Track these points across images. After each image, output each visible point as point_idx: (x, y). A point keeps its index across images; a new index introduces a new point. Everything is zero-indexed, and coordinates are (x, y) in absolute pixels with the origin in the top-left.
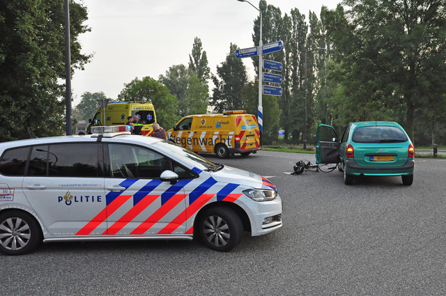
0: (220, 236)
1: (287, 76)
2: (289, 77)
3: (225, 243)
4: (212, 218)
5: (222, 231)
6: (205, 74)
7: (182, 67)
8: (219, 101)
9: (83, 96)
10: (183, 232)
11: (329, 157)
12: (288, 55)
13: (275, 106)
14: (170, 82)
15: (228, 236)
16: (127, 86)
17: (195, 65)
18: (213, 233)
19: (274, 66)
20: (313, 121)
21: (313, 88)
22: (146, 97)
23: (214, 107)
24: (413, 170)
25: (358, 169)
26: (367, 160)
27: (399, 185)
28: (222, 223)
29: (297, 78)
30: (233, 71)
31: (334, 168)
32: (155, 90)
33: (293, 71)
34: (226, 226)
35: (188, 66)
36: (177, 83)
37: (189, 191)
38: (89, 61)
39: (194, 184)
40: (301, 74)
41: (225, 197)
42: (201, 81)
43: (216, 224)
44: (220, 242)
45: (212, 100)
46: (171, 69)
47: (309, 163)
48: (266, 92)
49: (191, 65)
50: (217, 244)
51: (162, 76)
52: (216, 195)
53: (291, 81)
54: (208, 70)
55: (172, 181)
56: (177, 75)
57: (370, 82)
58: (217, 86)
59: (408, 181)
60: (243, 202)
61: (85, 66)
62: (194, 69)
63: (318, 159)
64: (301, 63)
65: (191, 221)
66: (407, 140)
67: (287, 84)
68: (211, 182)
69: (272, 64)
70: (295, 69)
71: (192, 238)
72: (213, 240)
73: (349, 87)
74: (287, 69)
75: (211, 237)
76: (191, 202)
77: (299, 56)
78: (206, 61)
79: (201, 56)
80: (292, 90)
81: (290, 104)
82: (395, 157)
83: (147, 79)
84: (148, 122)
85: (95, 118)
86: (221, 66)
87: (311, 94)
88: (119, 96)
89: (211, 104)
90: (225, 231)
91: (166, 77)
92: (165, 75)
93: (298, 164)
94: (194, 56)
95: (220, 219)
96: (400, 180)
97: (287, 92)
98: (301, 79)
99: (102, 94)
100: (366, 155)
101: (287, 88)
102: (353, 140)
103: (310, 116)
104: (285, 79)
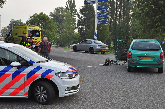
0: (43, 97)
1: (117, 14)
2: (118, 15)
3: (45, 100)
4: (38, 87)
5: (44, 94)
6: (74, 12)
7: (62, 8)
8: (80, 27)
9: (10, 22)
10: (23, 94)
11: (122, 57)
12: (117, 3)
13: (107, 30)
14: (56, 16)
15: (46, 96)
16: (31, 17)
17: (69, 8)
18: (39, 95)
19: (103, 9)
20: (129, 38)
21: (130, 21)
22: (41, 23)
23: (78, 29)
24: (163, 65)
25: (133, 64)
26: (138, 59)
27: (156, 73)
28: (43, 90)
29: (122, 16)
30: (88, 11)
31: (125, 63)
32: (46, 20)
33: (119, 12)
34: (45, 92)
35: (65, 8)
36: (60, 17)
37: (27, 72)
38: (5, 3)
39: (30, 69)
40: (123, 14)
41: (45, 76)
42: (72, 16)
43: (41, 90)
44: (42, 100)
45: (77, 26)
46: (56, 9)
47: (112, 60)
48: (99, 22)
49: (67, 7)
50: (41, 101)
51: (51, 12)
52: (41, 75)
53: (118, 17)
54: (76, 10)
55: (18, 67)
56: (59, 12)
57: (153, 18)
58: (80, 19)
59: (160, 71)
60: (55, 79)
61: (3, 5)
62: (68, 10)
63: (116, 58)
64: (124, 7)
65: (27, 89)
66: (160, 49)
67: (116, 19)
68: (39, 68)
69: (103, 8)
70: (121, 10)
71: (27, 97)
72: (39, 98)
73: (142, 21)
74: (117, 11)
75: (38, 97)
76: (27, 78)
77: (123, 4)
78: (75, 6)
79: (72, 3)
80: (118, 22)
81: (117, 29)
82: (153, 58)
83: (41, 14)
84: (37, 36)
85: (9, 33)
86: (82, 8)
87: (128, 24)
88: (26, 22)
89: (76, 28)
90: (45, 94)
91: (54, 13)
92: (53, 12)
93: (106, 60)
94: (68, 3)
95: (42, 88)
96: (157, 70)
97: (116, 23)
98: (124, 16)
99: (21, 21)
100: (138, 57)
101: (116, 21)
102: (132, 49)
103: (127, 35)
104: (115, 16)
